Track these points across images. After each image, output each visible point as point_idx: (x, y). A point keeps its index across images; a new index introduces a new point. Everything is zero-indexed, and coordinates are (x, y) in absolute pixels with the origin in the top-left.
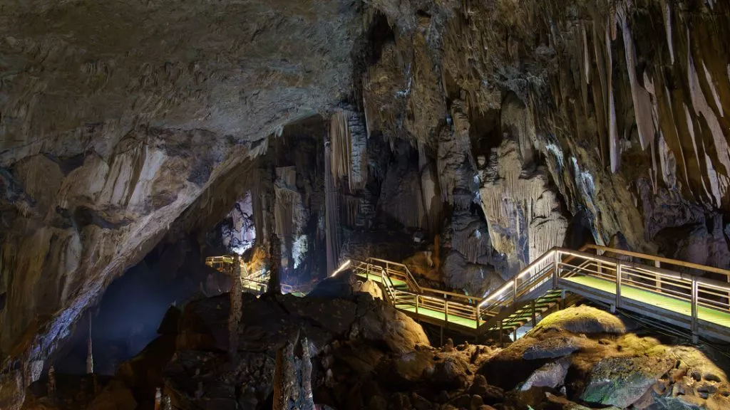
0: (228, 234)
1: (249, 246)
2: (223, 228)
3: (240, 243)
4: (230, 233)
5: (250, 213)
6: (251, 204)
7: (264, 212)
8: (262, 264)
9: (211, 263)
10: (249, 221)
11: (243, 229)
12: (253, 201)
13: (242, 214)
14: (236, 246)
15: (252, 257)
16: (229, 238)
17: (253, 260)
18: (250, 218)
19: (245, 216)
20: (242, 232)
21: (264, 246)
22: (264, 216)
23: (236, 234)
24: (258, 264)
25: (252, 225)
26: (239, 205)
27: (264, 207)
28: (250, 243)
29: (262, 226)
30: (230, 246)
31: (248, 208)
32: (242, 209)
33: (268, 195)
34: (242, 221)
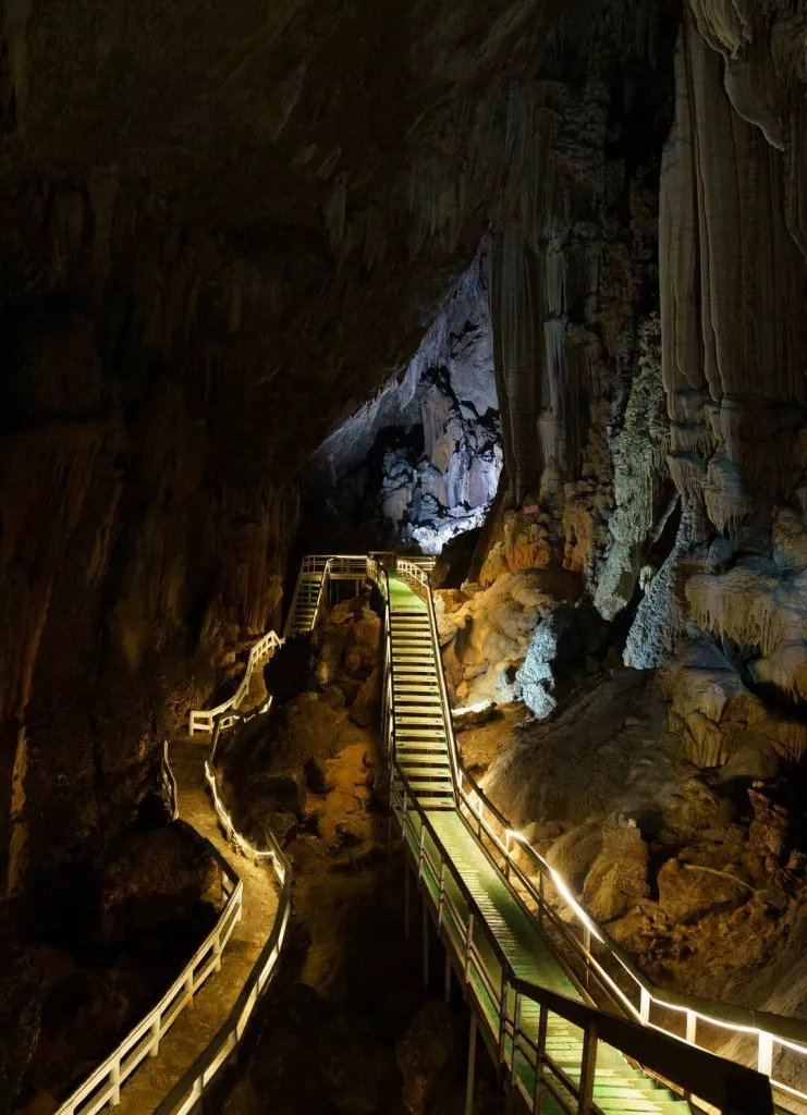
0: (403, 479)
1: (475, 520)
2: (390, 458)
3: (442, 511)
4: (411, 478)
5: (488, 400)
6: (491, 366)
7: (554, 330)
8: (530, 600)
9: (321, 578)
10: (479, 429)
11: (455, 462)
12: (497, 358)
13: (455, 406)
14: (428, 523)
15: (480, 563)
16: (406, 495)
17: (485, 576)
18: (486, 420)
19: (467, 414)
20: (455, 469)
21: (544, 508)
22: (552, 350)
23: (429, 479)
24: (508, 598)
25: (489, 446)
26: (447, 375)
27: (554, 302)
28: (479, 511)
29: (539, 409)
30: (408, 519)
31: (477, 384)
32: (456, 387)
33: (579, 228)
34: (456, 432)
